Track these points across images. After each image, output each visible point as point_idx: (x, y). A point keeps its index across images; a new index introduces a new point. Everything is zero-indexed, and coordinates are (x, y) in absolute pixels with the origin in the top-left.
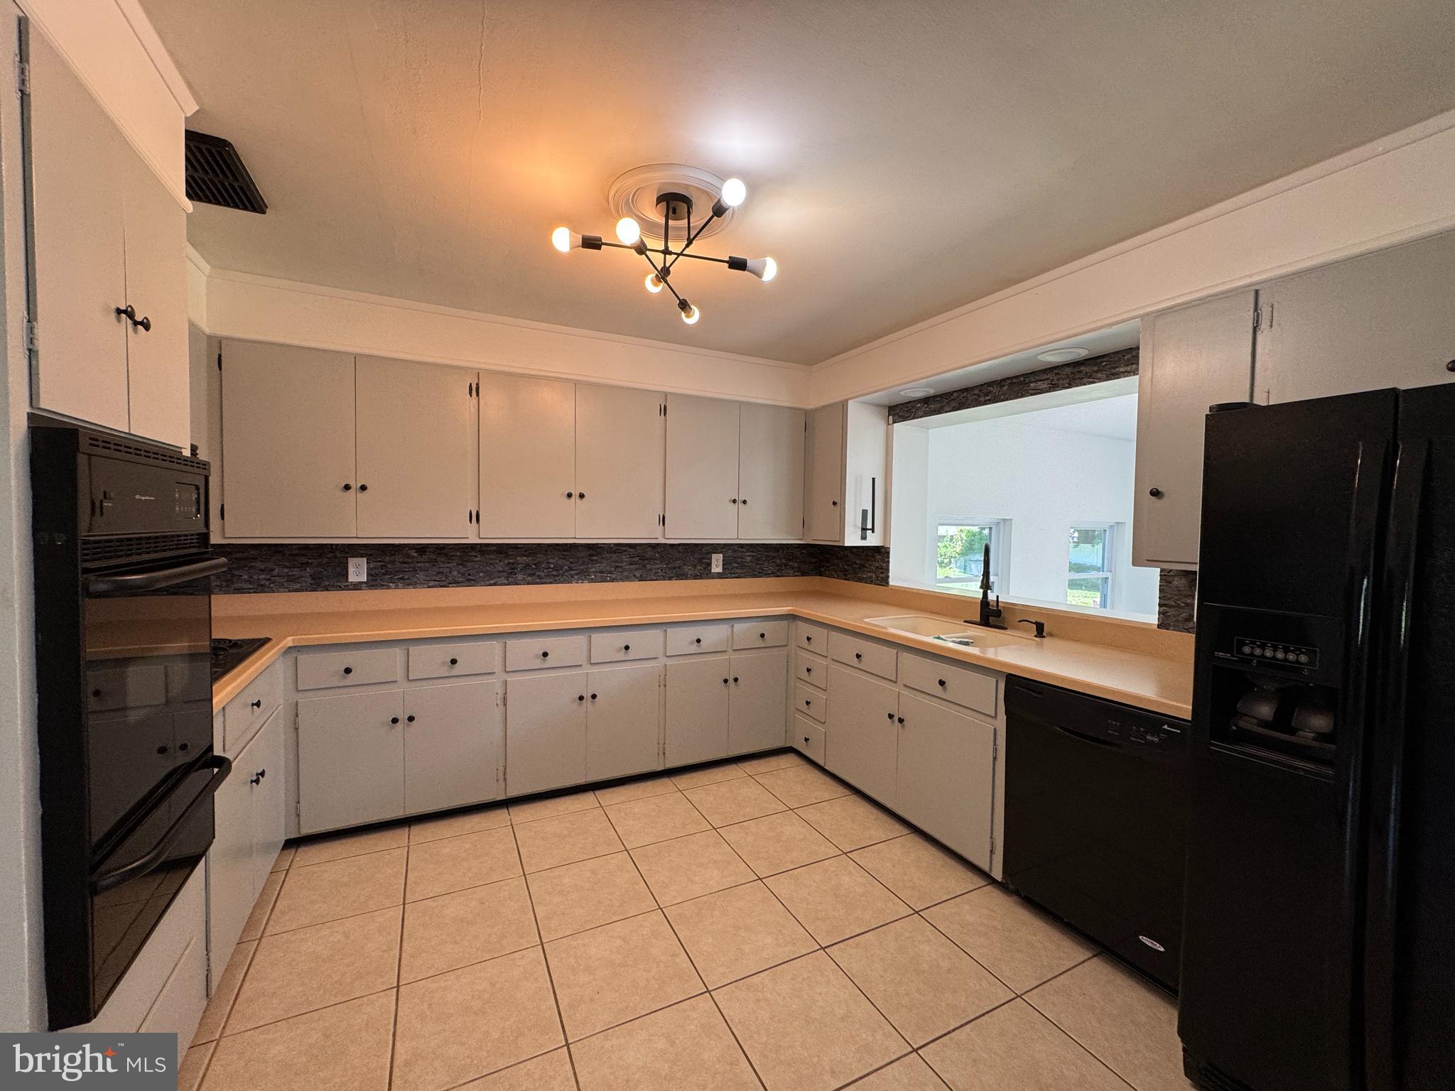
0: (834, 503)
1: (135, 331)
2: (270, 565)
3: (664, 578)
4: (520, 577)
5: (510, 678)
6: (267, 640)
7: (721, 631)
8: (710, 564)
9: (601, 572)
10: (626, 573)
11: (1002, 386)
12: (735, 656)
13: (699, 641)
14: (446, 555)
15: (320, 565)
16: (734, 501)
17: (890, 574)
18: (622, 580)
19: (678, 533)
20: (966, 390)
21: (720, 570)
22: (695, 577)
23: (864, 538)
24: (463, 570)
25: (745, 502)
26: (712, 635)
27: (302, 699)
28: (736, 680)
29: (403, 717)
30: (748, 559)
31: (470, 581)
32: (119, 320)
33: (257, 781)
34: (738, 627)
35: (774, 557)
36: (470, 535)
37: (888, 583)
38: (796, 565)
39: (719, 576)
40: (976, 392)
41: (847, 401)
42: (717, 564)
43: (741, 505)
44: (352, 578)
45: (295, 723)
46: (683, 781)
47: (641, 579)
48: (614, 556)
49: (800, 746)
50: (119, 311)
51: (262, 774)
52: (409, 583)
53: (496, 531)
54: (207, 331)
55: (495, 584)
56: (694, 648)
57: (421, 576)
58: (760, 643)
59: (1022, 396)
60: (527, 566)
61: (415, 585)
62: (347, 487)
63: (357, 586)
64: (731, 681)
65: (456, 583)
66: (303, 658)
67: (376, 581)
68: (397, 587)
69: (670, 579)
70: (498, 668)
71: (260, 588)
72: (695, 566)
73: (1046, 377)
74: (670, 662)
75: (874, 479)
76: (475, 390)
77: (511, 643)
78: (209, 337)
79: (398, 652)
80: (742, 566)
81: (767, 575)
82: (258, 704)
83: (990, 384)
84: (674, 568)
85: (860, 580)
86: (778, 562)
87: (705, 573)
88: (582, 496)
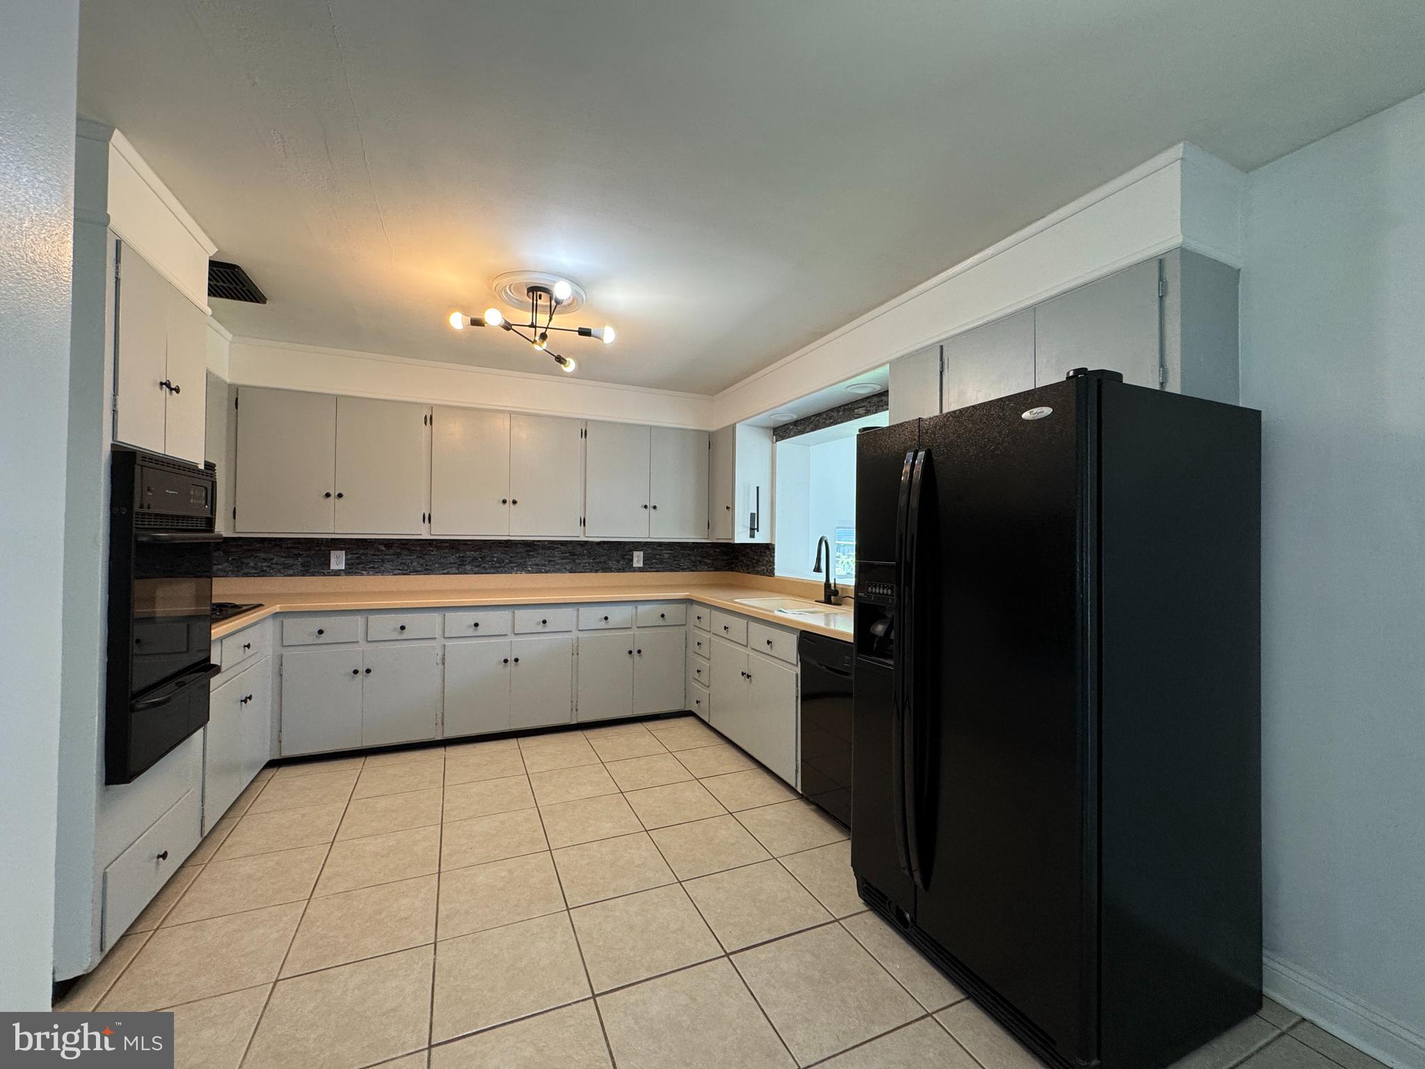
0: (728, 508)
1: (171, 394)
2: (271, 556)
3: (591, 572)
4: (468, 567)
5: (449, 643)
6: (261, 605)
7: (628, 610)
8: (631, 560)
9: (537, 565)
10: (557, 567)
11: (839, 411)
12: (637, 632)
13: (606, 618)
14: (408, 549)
15: (309, 556)
16: (646, 507)
17: (776, 567)
18: (554, 572)
19: (597, 533)
20: (819, 415)
21: (641, 565)
22: (619, 570)
23: (752, 536)
24: (422, 561)
25: (655, 507)
26: (619, 615)
27: (285, 652)
28: (639, 652)
29: (362, 669)
30: (666, 556)
31: (428, 571)
32: (161, 388)
33: (245, 701)
34: (641, 608)
35: (689, 555)
36: (423, 532)
37: (774, 574)
38: (710, 561)
39: (640, 570)
40: (824, 416)
41: (735, 424)
42: (638, 559)
43: (652, 510)
44: (334, 566)
45: (280, 670)
46: (591, 734)
47: (571, 572)
48: (548, 552)
49: (694, 708)
50: (162, 384)
51: (250, 698)
52: (378, 571)
53: (444, 529)
54: (228, 381)
55: (448, 573)
56: (603, 624)
57: (388, 566)
58: (661, 622)
59: (851, 419)
60: (475, 559)
61: (382, 573)
62: (328, 495)
63: (337, 573)
64: (635, 652)
65: (416, 572)
66: (289, 622)
67: (351, 569)
68: (368, 574)
69: (597, 571)
70: (438, 634)
71: (262, 573)
72: (618, 561)
73: (863, 404)
74: (581, 635)
75: (758, 488)
76: (429, 420)
77: (449, 615)
78: (230, 385)
79: (360, 619)
80: (661, 562)
81: (684, 570)
82: (248, 646)
83: (832, 410)
84: (600, 562)
85: (757, 573)
86: (693, 559)
87: (627, 567)
88: (514, 502)
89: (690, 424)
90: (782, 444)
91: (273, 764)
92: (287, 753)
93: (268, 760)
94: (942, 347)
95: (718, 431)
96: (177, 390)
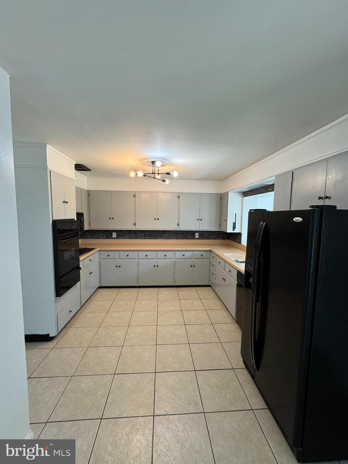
0: (225, 220)
1: (66, 204)
2: (99, 233)
3: (182, 239)
4: (147, 237)
5: (140, 260)
6: (95, 248)
7: (191, 253)
8: (195, 236)
9: (166, 237)
10: (172, 237)
11: (263, 189)
12: (194, 260)
13: (184, 255)
14: (131, 232)
15: (108, 234)
16: (198, 220)
17: (242, 241)
18: (171, 239)
19: (183, 228)
20: (257, 189)
22: (191, 239)
23: (234, 230)
24: (135, 235)
25: (201, 220)
26: (188, 254)
27: (101, 260)
28: (194, 266)
29: (118, 266)
30: (206, 234)
31: (136, 238)
32: (63, 203)
33: (91, 274)
34: (195, 253)
35: (215, 234)
36: (134, 228)
37: (241, 243)
38: (221, 236)
39: (198, 239)
40: (259, 190)
41: (228, 192)
42: (197, 236)
43: (200, 221)
44: (113, 237)
45: (100, 265)
46: (179, 289)
47: (176, 239)
48: (169, 233)
49: (211, 285)
50: (64, 202)
51: (92, 273)
52: (124, 238)
53: (139, 227)
54: (87, 189)
55: (141, 239)
56: (183, 257)
57: (126, 236)
58: (201, 257)
60: (149, 235)
61: (125, 238)
62: (110, 218)
63: (114, 238)
64: (193, 266)
65: (133, 238)
66: (101, 253)
67: (118, 237)
68: (122, 239)
69: (184, 239)
70: (137, 257)
71: (98, 238)
72: (191, 236)
73: (271, 187)
74: (176, 260)
75: (236, 214)
76: (134, 196)
77: (140, 252)
79: (117, 253)
80: (205, 236)
81: (212, 239)
82: (91, 260)
83: (261, 188)
84: (185, 236)
85: (236, 242)
86: (216, 235)
87: (193, 237)
88: (158, 219)
89: (214, 191)
90: (246, 198)
91: (100, 287)
92: (102, 285)
93: (98, 286)
94: (293, 172)
95: (223, 193)
96: (67, 202)
